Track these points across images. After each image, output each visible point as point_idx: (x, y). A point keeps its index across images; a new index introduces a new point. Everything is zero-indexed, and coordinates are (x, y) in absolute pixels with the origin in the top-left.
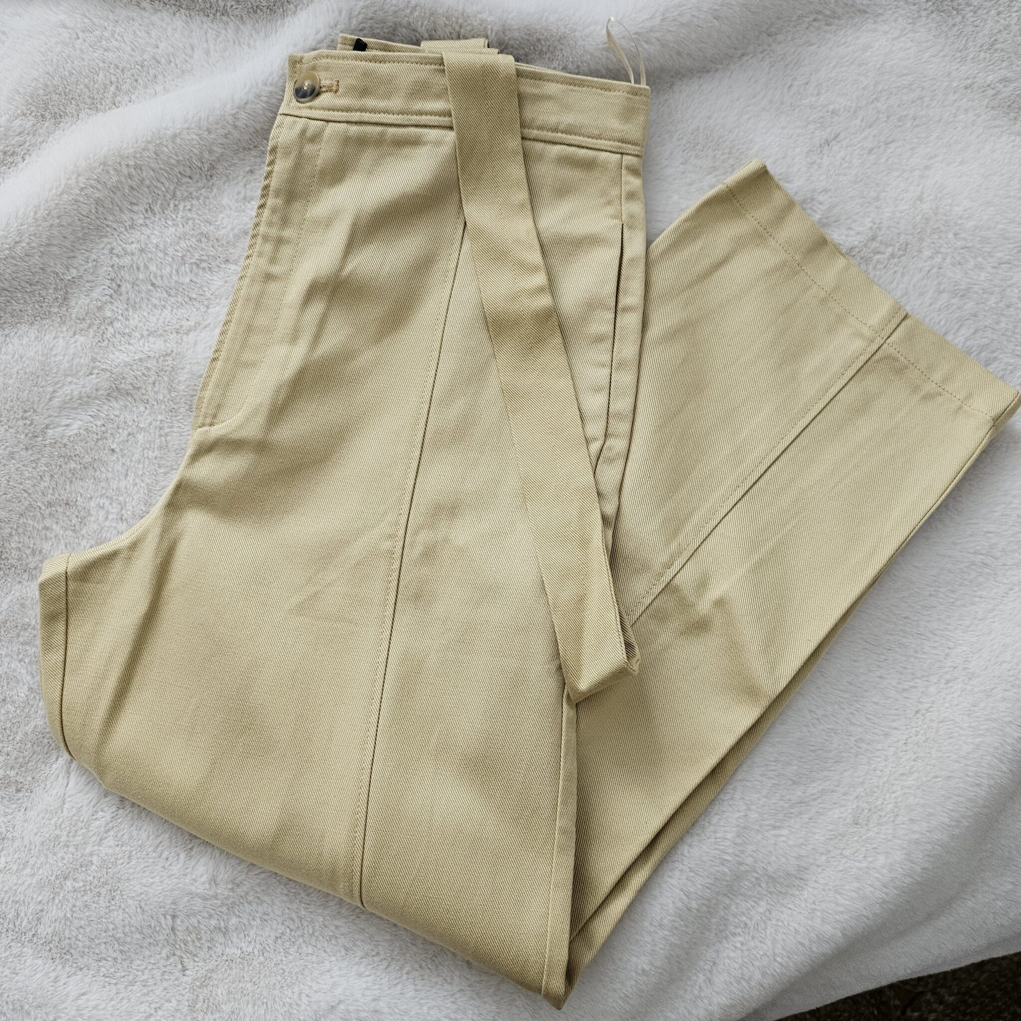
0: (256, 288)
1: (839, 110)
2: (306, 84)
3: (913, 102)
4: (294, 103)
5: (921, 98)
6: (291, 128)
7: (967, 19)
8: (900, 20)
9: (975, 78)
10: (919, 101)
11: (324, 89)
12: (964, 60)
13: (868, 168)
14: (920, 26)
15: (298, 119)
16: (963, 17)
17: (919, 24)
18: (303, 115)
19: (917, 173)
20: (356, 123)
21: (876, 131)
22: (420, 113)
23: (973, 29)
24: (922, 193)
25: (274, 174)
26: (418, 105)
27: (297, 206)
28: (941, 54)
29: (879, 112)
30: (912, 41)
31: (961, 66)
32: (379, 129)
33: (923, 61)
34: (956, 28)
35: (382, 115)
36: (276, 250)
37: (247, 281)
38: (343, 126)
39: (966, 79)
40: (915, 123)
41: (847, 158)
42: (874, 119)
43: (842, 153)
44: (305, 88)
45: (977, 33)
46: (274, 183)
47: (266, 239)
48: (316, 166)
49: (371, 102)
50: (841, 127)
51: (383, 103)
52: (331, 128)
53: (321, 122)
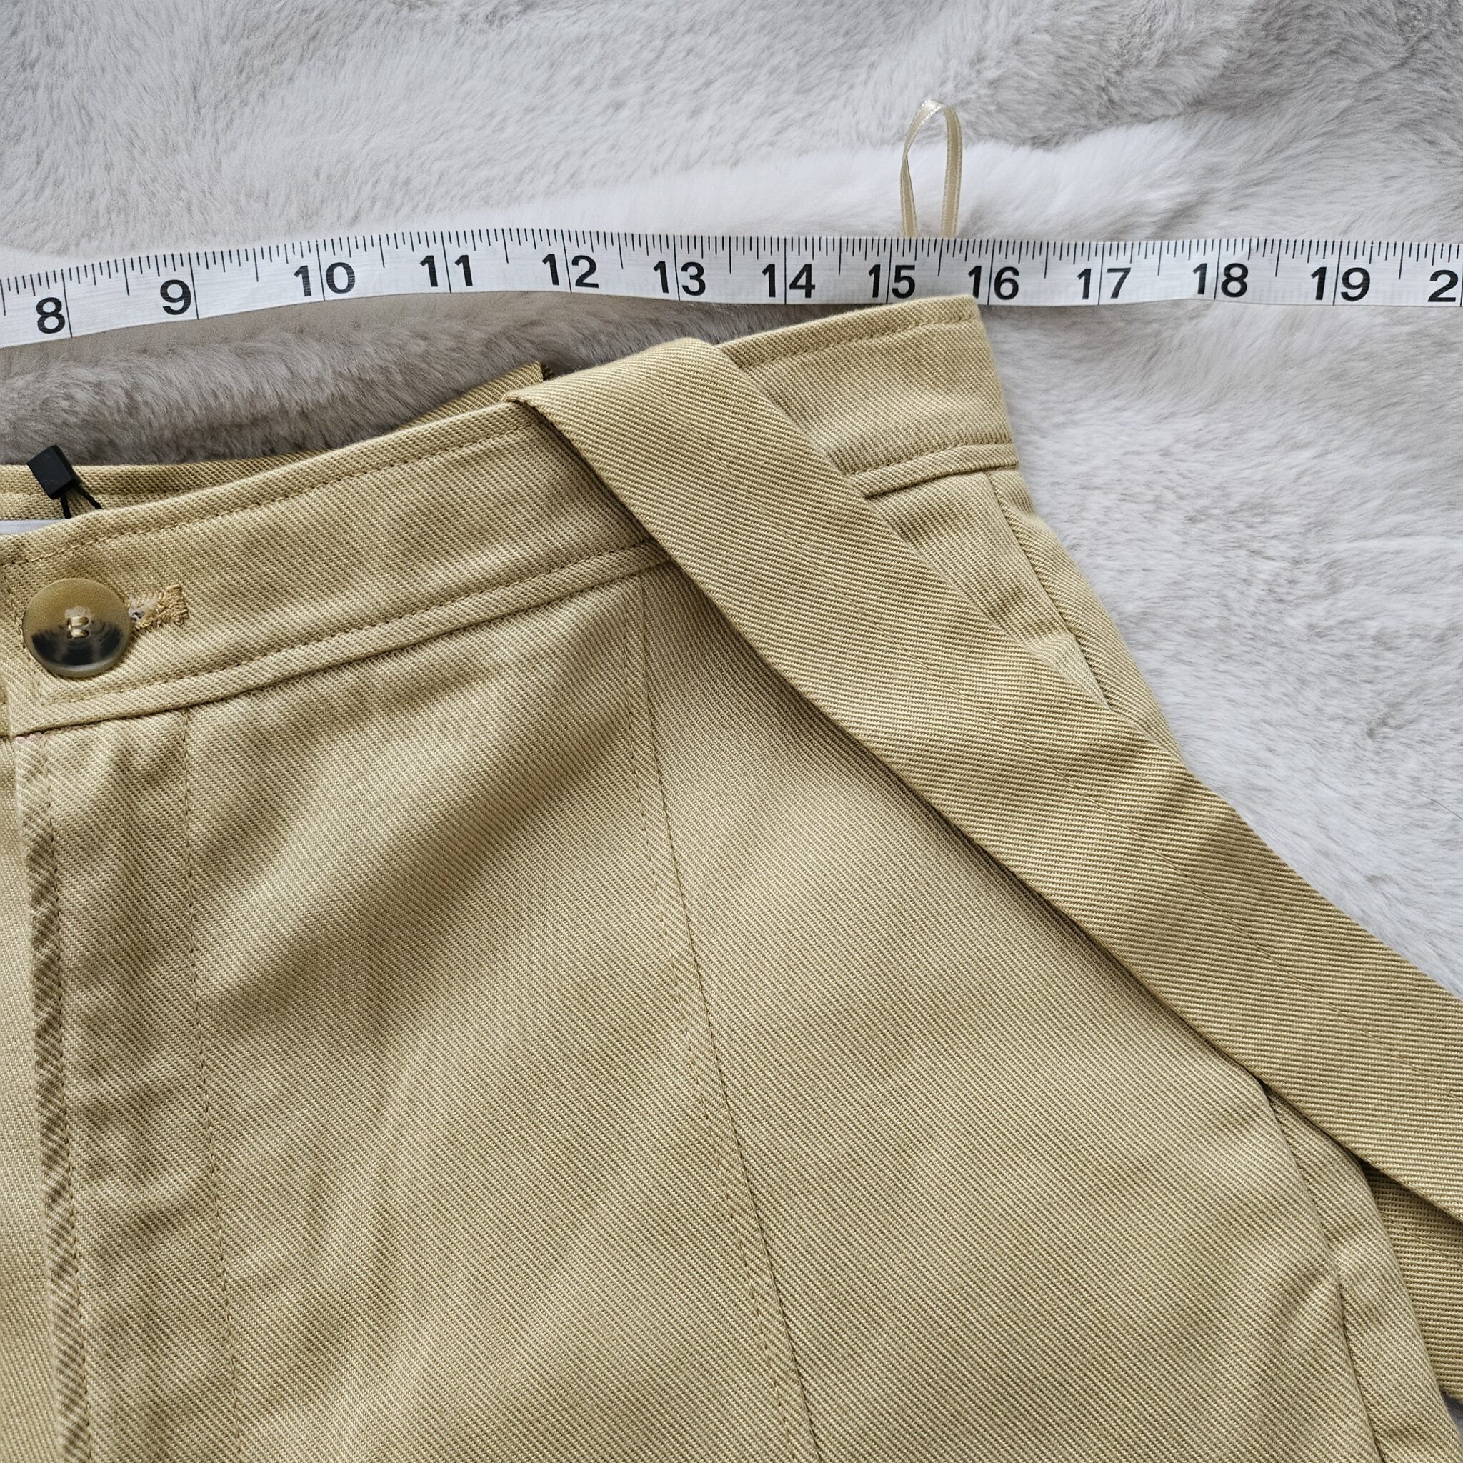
0: (127, 1276)
1: (1397, 632)
2: (75, 620)
4: (50, 684)
6: (76, 762)
11: (141, 623)
15: (88, 732)
18: (103, 713)
20: (274, 685)
22: (451, 595)
25: (66, 922)
26: (438, 577)
27: (164, 973)
32: (346, 679)
35: (342, 638)
36: (142, 1134)
37: (85, 1272)
38: (240, 707)
43: (1412, 765)
44: (76, 633)
46: (73, 946)
47: (98, 1116)
48: (188, 845)
49: (298, 615)
50: (1404, 685)
51: (334, 605)
52: (205, 723)
53: (168, 717)
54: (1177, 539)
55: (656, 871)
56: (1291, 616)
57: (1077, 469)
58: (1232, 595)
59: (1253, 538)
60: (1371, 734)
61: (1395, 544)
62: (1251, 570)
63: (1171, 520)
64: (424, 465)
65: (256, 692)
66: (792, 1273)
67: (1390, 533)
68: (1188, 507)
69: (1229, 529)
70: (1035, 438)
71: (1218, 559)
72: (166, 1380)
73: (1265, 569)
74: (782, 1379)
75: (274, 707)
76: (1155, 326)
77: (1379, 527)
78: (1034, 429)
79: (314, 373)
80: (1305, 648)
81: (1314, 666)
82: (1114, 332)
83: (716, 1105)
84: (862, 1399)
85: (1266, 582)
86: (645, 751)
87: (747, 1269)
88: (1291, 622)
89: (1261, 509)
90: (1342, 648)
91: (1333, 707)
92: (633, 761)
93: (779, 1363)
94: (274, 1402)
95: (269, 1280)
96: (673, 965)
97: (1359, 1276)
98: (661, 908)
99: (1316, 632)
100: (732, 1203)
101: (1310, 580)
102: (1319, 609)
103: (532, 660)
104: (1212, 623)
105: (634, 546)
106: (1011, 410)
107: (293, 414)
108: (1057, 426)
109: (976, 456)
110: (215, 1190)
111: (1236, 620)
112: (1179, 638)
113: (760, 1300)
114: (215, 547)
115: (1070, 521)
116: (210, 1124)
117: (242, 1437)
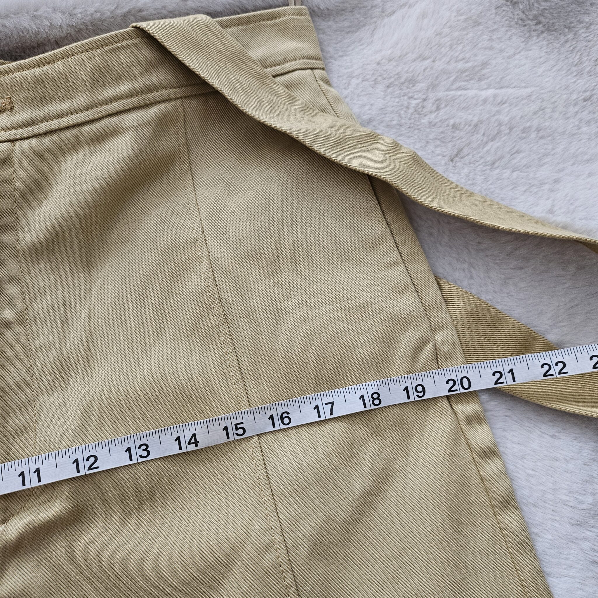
1: (460, 123)
3: (535, 113)
5: (542, 109)
7: (580, 35)
8: (514, 38)
9: (593, 90)
10: (541, 112)
12: (580, 74)
13: (491, 184)
14: (532, 45)
16: (575, 34)
17: (530, 43)
19: (546, 187)
20: (45, 134)
21: (499, 144)
22: (110, 101)
23: (585, 44)
24: (553, 206)
28: (556, 68)
29: (500, 125)
30: (526, 58)
31: (578, 79)
33: (538, 74)
34: (568, 45)
35: (71, 117)
39: (585, 91)
40: (540, 134)
41: (471, 175)
42: (496, 132)
43: (466, 171)
45: (591, 48)
48: (14, 191)
49: (55, 108)
50: (463, 142)
51: (67, 104)
52: (19, 146)
53: (6, 144)
54: (383, 93)
55: (191, 208)
56: (423, 119)
57: (346, 71)
58: (402, 112)
59: (409, 92)
60: (452, 161)
61: (459, 93)
62: (409, 103)
63: (380, 88)
64: (99, 51)
65: (39, 136)
66: (240, 346)
67: (458, 89)
68: (386, 82)
69: (401, 89)
70: (333, 61)
71: (397, 100)
72: (7, 380)
73: (414, 102)
74: (237, 382)
75: (46, 142)
76: (375, 19)
77: (454, 87)
78: (331, 57)
79: (59, 24)
80: (428, 130)
81: (431, 136)
82: (360, 22)
83: (212, 287)
84: (266, 388)
85: (414, 107)
86: (186, 167)
87: (224, 345)
88: (423, 121)
89: (412, 81)
90: (441, 130)
91: (438, 151)
92: (182, 171)
93: (236, 376)
94: (48, 390)
95: (47, 348)
96: (197, 240)
97: (443, 343)
98: (192, 221)
99: (431, 124)
100: (218, 322)
101: (429, 106)
102: (433, 116)
103: (141, 126)
104: (394, 122)
105: (179, 88)
106: (322, 50)
107: (52, 41)
108: (340, 56)
109: (307, 63)
110: (26, 316)
111: (404, 121)
112: (383, 128)
113: (229, 355)
114: (23, 82)
115: (345, 88)
116: (24, 294)
117: (35, 402)
